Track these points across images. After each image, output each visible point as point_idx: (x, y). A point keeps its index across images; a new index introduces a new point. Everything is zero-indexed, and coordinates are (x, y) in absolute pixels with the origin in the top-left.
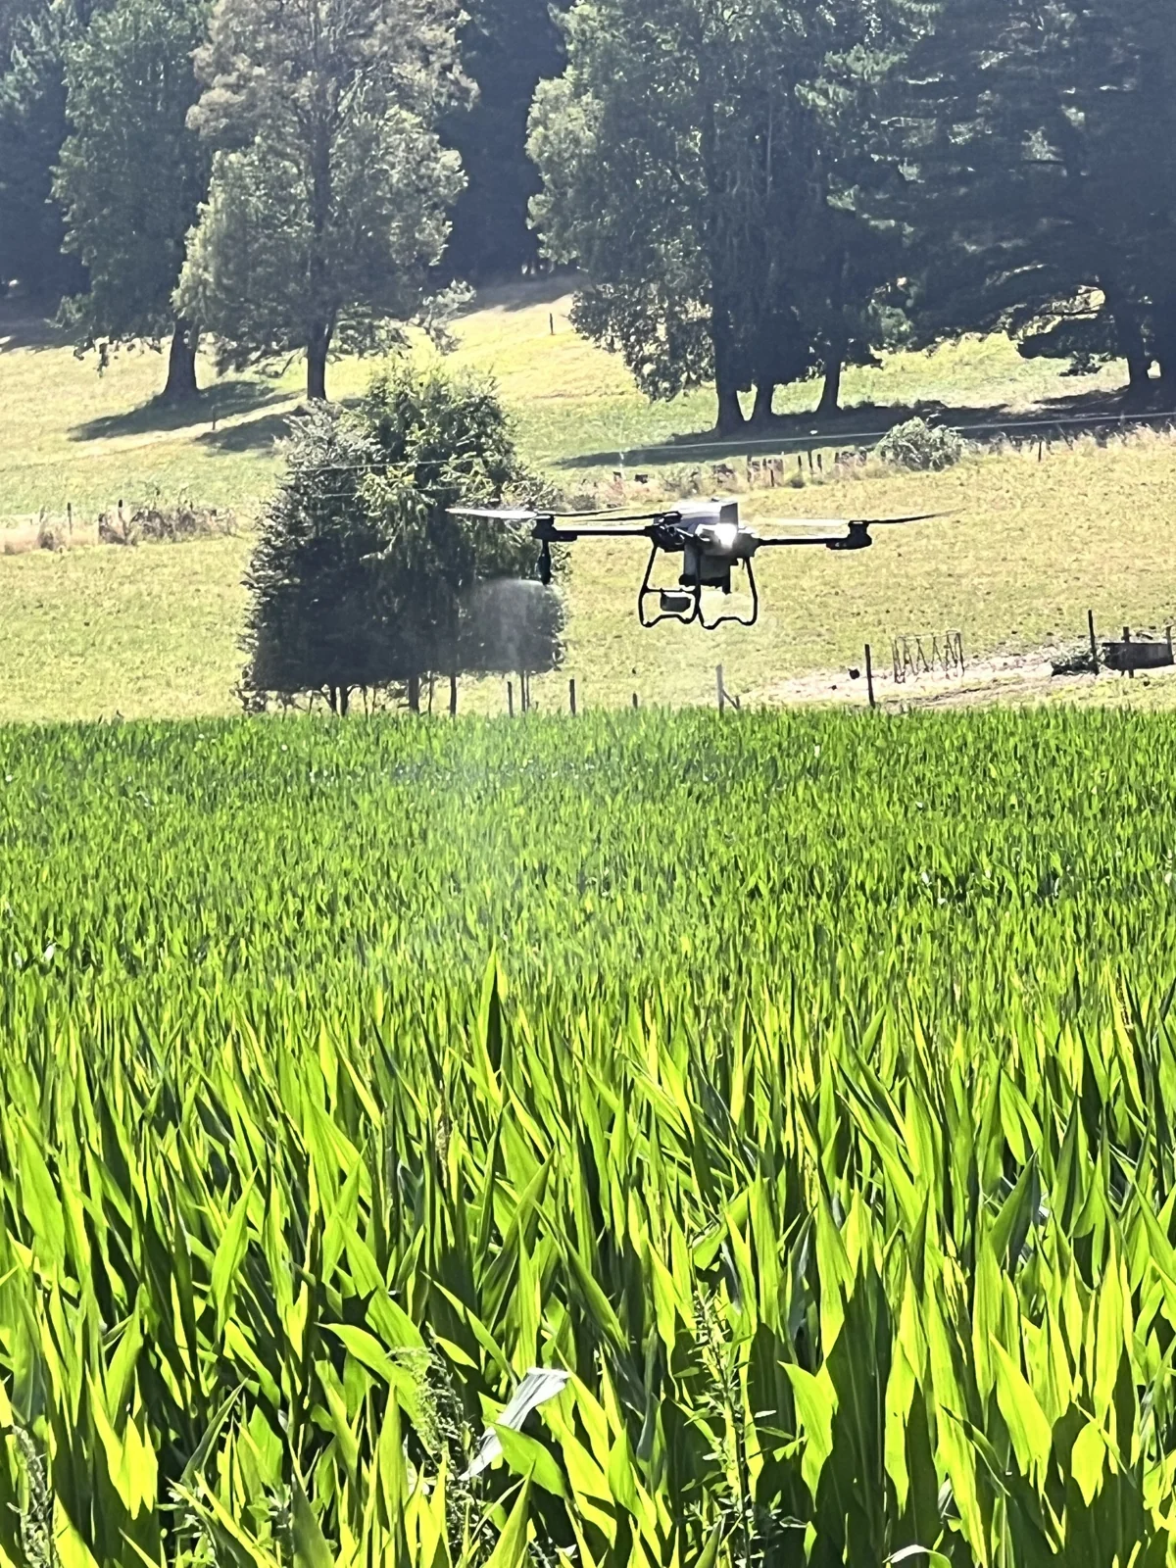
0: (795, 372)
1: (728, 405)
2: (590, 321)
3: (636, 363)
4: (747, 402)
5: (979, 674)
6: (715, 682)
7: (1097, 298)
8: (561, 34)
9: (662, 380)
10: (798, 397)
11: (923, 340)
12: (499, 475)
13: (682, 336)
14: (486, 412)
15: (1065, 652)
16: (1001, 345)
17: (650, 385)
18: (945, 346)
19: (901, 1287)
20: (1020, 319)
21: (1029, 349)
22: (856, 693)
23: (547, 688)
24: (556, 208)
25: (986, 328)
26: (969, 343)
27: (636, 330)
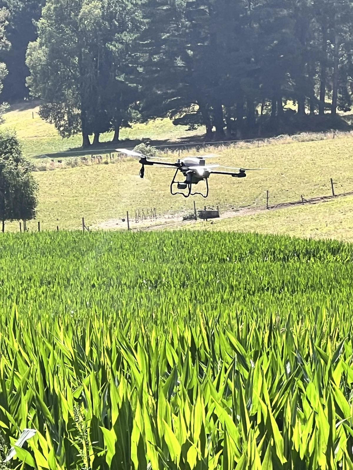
0: (106, 129)
1: (86, 139)
2: (44, 115)
3: (58, 127)
4: (91, 139)
5: (161, 220)
6: (82, 223)
7: (197, 107)
8: (36, 28)
9: (66, 132)
10: (107, 137)
11: (144, 120)
12: (17, 160)
13: (72, 119)
14: (13, 142)
15: (187, 214)
16: (168, 121)
17: (62, 133)
18: (151, 122)
19: (136, 404)
20: (173, 114)
21: (176, 123)
22: (124, 225)
23: (31, 224)
24: (35, 80)
25: (163, 116)
26: (158, 121)
27: (58, 117)
